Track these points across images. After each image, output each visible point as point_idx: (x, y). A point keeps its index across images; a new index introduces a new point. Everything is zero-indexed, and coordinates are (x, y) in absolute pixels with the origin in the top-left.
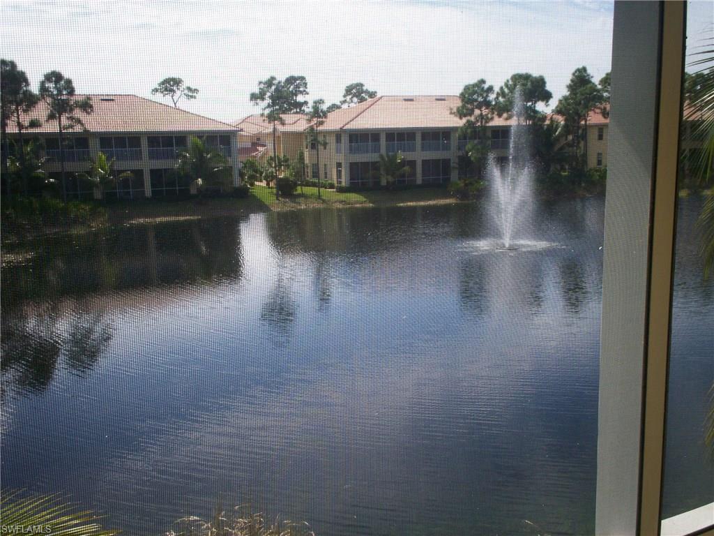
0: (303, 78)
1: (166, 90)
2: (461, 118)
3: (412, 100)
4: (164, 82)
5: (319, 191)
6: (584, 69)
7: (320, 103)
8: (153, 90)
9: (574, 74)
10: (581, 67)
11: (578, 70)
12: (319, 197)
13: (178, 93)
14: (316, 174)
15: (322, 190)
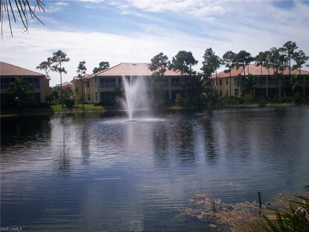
0: (107, 63)
1: (43, 67)
2: (152, 71)
3: (136, 65)
4: (42, 64)
5: (83, 105)
6: (211, 49)
7: (83, 63)
8: (37, 67)
9: (206, 52)
10: (209, 48)
11: (208, 49)
12: (83, 108)
13: (49, 69)
14: (89, 99)
15: (84, 105)
